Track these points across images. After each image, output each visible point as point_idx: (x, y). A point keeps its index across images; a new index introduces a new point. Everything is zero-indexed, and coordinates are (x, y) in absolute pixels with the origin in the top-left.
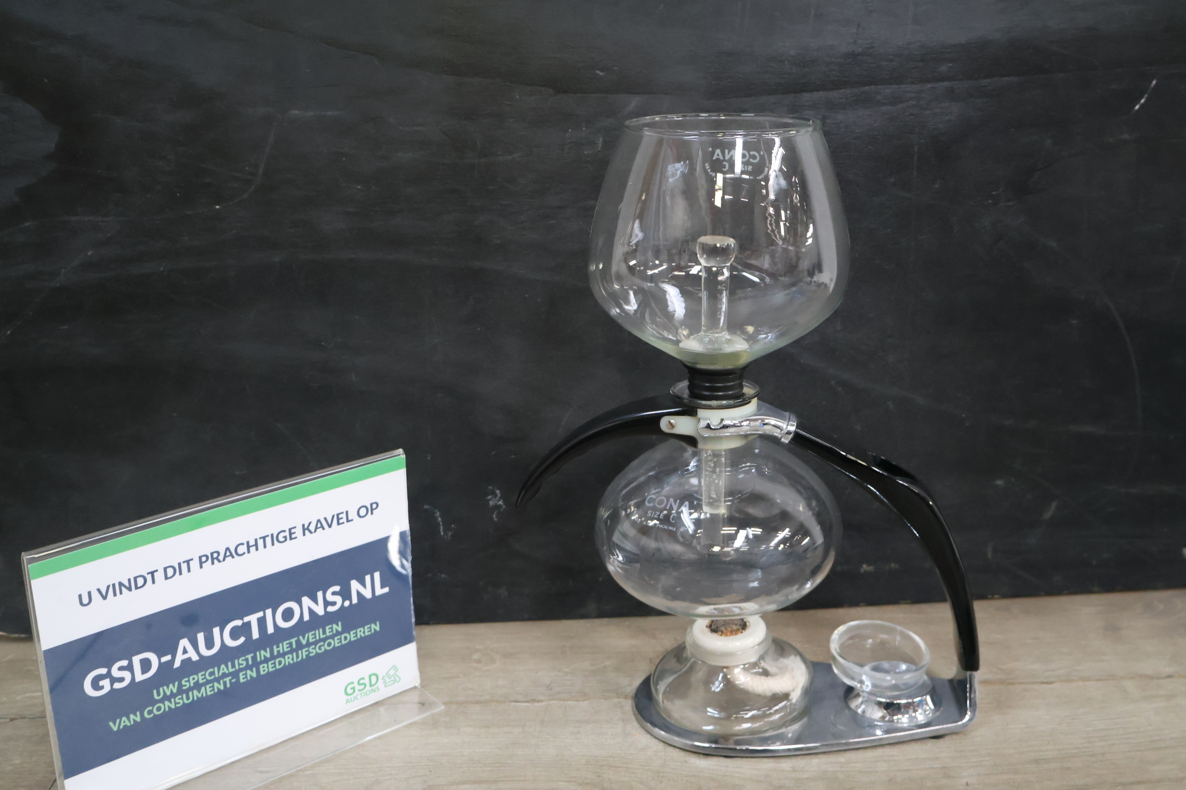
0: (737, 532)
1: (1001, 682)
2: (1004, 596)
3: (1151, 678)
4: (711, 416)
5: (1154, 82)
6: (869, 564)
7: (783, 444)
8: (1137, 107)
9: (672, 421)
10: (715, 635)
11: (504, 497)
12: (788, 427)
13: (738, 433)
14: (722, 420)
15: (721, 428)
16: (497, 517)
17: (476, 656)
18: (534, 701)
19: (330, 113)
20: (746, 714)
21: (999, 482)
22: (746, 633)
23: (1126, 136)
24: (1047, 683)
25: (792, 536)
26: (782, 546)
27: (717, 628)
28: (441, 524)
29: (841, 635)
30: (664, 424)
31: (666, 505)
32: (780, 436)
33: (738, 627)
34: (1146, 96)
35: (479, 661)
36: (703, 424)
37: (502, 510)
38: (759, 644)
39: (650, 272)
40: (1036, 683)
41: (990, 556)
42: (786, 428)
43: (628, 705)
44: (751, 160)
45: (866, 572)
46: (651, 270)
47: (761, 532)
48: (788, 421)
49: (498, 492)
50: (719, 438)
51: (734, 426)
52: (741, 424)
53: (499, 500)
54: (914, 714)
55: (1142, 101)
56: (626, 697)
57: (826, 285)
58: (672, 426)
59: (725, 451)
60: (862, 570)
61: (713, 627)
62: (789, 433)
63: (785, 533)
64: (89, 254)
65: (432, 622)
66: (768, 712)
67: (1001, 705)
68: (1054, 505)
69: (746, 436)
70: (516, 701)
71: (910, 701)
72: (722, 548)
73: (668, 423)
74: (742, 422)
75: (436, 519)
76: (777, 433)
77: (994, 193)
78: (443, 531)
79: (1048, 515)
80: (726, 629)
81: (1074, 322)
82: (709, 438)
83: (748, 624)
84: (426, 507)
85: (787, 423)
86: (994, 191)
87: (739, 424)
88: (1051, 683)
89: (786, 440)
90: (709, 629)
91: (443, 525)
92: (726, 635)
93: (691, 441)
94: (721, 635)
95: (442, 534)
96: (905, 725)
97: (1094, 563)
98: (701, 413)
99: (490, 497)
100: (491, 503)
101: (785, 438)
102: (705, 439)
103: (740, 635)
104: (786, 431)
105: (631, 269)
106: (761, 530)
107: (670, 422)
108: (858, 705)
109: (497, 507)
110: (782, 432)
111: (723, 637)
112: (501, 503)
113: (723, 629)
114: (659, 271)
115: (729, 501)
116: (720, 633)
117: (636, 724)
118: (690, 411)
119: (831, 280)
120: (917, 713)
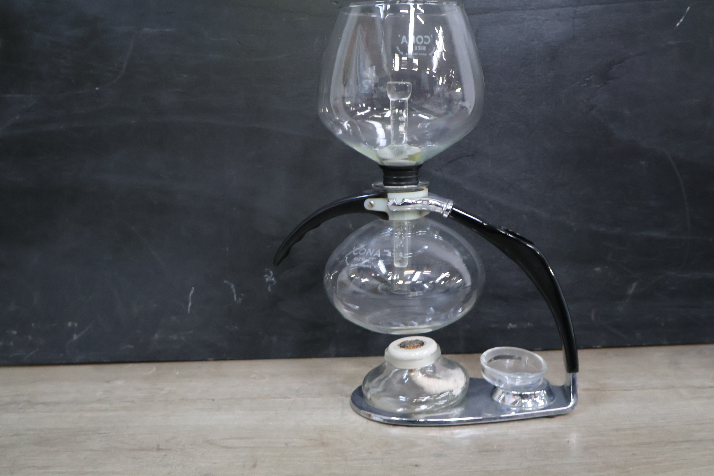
0: (415, 273)
1: (597, 390)
2: (604, 347)
3: (699, 388)
4: (396, 198)
5: (688, 8)
6: (513, 323)
7: (444, 218)
8: (678, 24)
9: (372, 202)
10: (403, 349)
11: (275, 276)
12: (448, 206)
13: (415, 208)
14: (403, 199)
15: (402, 205)
16: (270, 289)
17: (253, 376)
18: (286, 398)
19: (167, 30)
20: (423, 399)
21: (598, 269)
22: (422, 347)
23: (672, 43)
24: (628, 390)
25: (450, 277)
26: (443, 282)
27: (404, 345)
28: (235, 293)
29: (489, 355)
30: (366, 205)
31: (366, 253)
32: (442, 212)
33: (418, 344)
34: (683, 17)
35: (255, 378)
36: (391, 202)
37: (274, 284)
38: (432, 355)
39: (359, 114)
40: (621, 390)
41: (593, 318)
42: (446, 207)
43: (348, 400)
44: (425, 43)
45: (511, 328)
46: (360, 112)
47: (431, 273)
48: (447, 202)
49: (271, 272)
50: (402, 212)
51: (413, 203)
52: (416, 202)
53: (272, 278)
54: (535, 399)
55: (681, 20)
56: (347, 396)
57: (467, 109)
58: (372, 205)
59: (408, 221)
60: (509, 328)
61: (402, 345)
62: (448, 210)
63: (447, 274)
64: (18, 117)
65: (228, 358)
66: (437, 398)
67: (595, 401)
68: (634, 285)
69: (420, 212)
70: (274, 398)
71: (533, 393)
72: (404, 282)
73: (369, 203)
74: (418, 201)
75: (231, 290)
76: (438, 210)
77: (588, 79)
78: (236, 297)
79: (631, 291)
80: (410, 345)
81: (643, 163)
82: (397, 212)
83: (425, 343)
84: (225, 282)
85: (446, 204)
86: (588, 77)
87: (415, 203)
88: (631, 390)
89: (446, 215)
90: (399, 346)
91: (236, 293)
92: (410, 349)
93: (384, 215)
94: (407, 349)
95: (235, 299)
96: (531, 409)
97: (663, 324)
98: (390, 195)
99: (266, 276)
100: (267, 280)
101: (446, 214)
102: (393, 213)
103: (419, 349)
104: (446, 209)
105: (347, 108)
106: (430, 272)
107: (370, 203)
108: (499, 397)
109: (271, 282)
110: (443, 209)
111: (408, 350)
112: (273, 279)
113: (408, 346)
114: (365, 113)
115: (410, 255)
116: (406, 348)
117: (351, 409)
118: (383, 195)
119: (471, 107)
120: (537, 398)
